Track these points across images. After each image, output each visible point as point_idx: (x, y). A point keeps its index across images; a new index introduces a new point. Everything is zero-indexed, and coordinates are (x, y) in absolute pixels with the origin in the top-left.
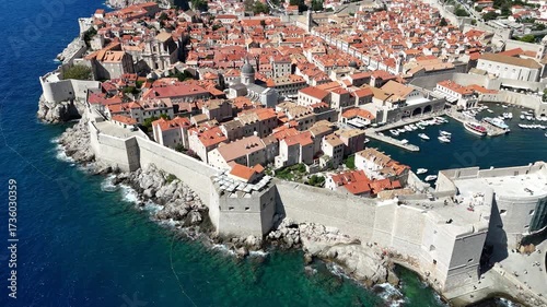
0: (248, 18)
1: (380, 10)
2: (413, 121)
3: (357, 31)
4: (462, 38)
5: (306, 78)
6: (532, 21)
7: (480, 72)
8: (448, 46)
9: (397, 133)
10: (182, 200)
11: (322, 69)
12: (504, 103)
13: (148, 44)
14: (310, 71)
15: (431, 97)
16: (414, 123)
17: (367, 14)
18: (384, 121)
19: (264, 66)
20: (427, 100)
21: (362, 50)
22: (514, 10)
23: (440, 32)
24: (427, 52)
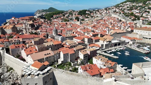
0: (62, 22)
1: (101, 19)
2: (115, 48)
3: (94, 24)
4: (127, 24)
5: (77, 35)
6: (148, 21)
7: (135, 33)
8: (123, 27)
9: (109, 52)
10: (12, 80)
11: (83, 33)
12: (145, 43)
13: (24, 25)
14: (78, 33)
15: (120, 41)
16: (115, 49)
17: (97, 20)
18: (104, 48)
19: (63, 32)
20: (119, 41)
21: (96, 29)
22: (141, 18)
23: (120, 23)
24: (116, 28)
